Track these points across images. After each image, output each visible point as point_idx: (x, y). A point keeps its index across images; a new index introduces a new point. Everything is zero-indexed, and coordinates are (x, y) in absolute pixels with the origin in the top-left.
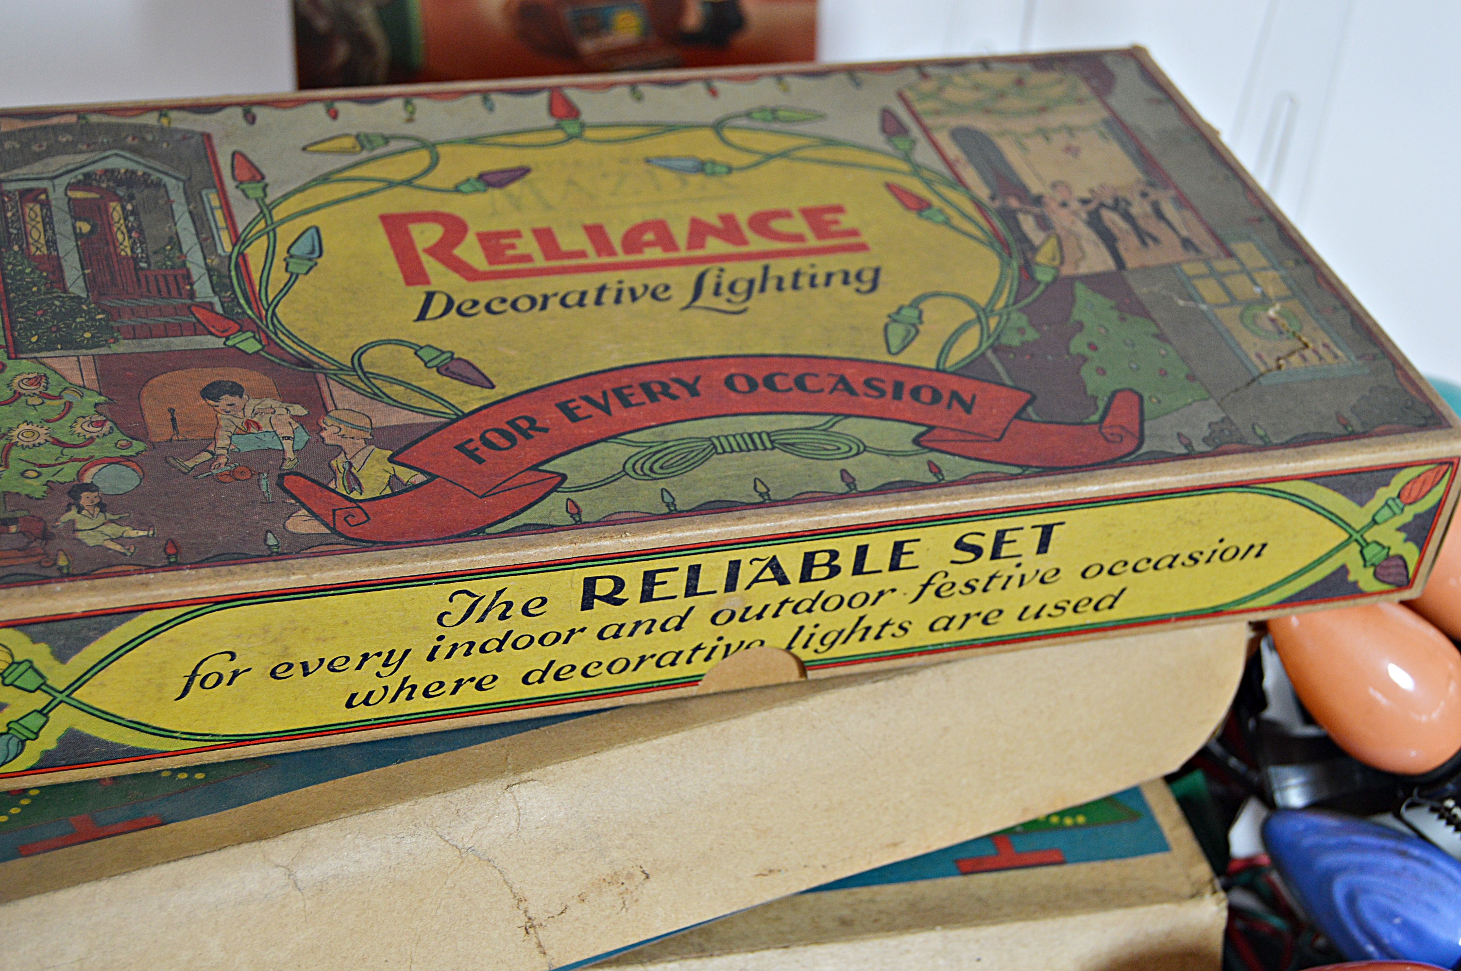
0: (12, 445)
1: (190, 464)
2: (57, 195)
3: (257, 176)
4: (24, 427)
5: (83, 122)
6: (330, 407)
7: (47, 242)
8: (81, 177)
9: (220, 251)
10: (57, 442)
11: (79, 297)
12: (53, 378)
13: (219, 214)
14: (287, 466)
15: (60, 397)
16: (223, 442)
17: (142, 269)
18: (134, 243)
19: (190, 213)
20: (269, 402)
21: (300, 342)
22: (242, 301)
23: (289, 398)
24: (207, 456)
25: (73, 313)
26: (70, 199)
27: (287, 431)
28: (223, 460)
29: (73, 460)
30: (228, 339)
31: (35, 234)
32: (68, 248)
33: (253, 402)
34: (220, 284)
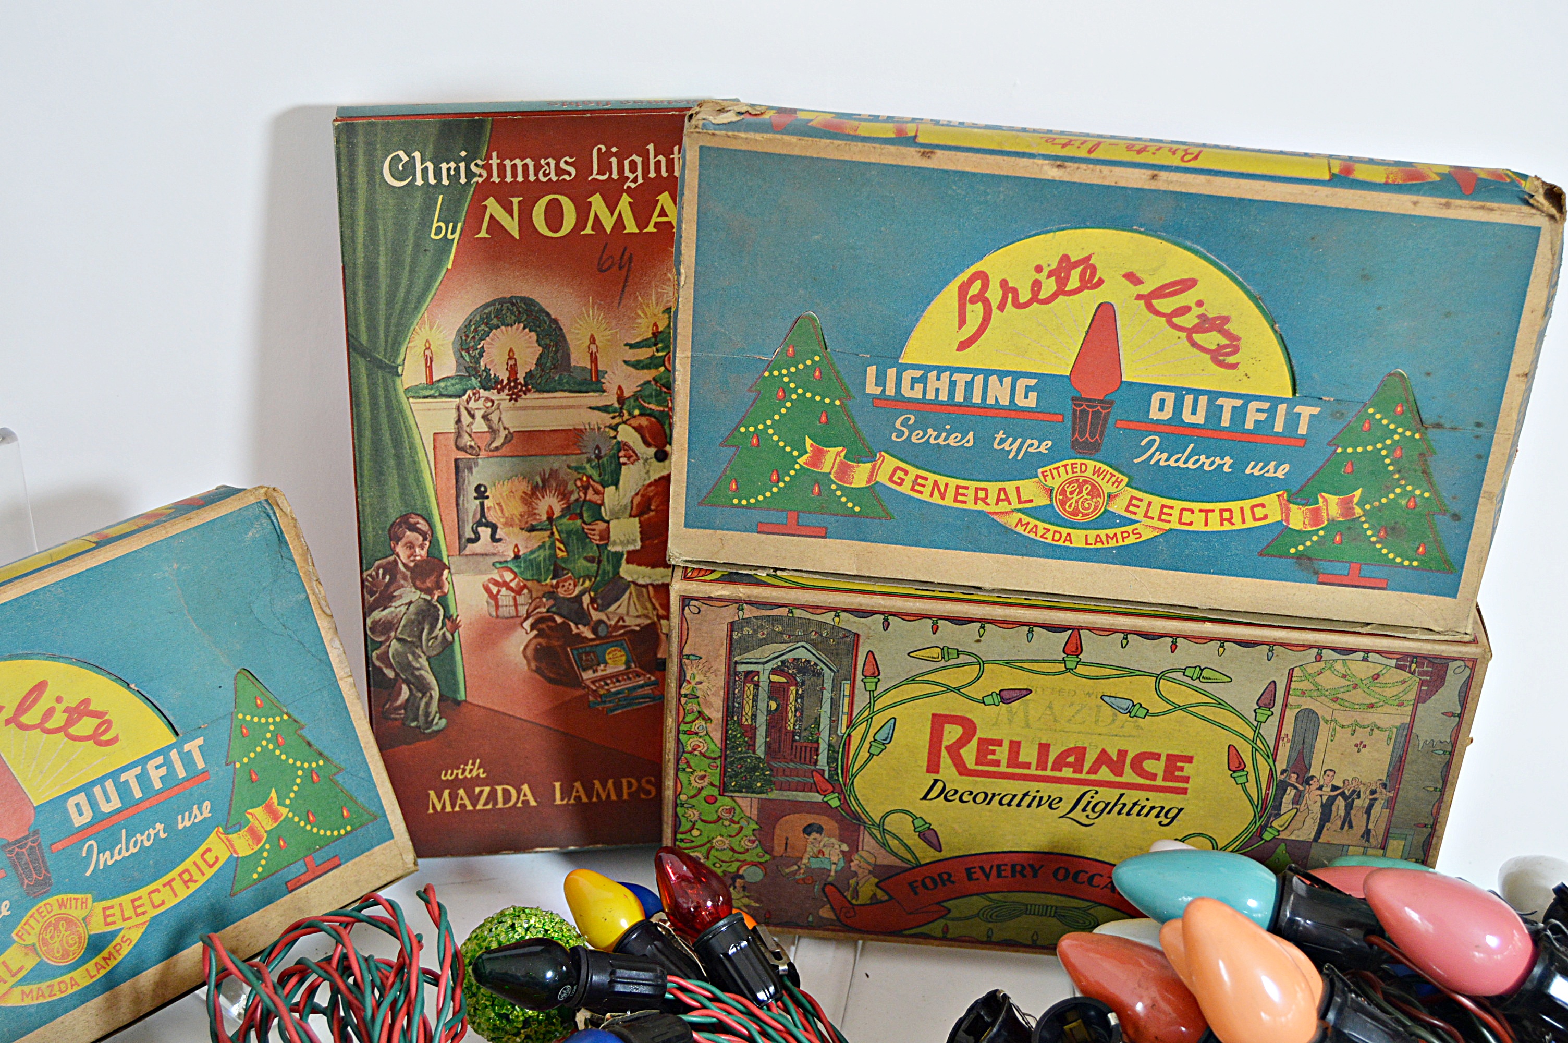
0: (713, 847)
1: (787, 871)
2: (764, 679)
3: (876, 673)
4: (719, 838)
5: (790, 615)
6: (860, 848)
7: (752, 715)
8: (780, 664)
9: (839, 732)
10: (732, 849)
11: (760, 758)
12: (738, 810)
13: (847, 700)
14: (830, 879)
15: (738, 823)
16: (805, 861)
17: (796, 741)
18: (796, 721)
19: (832, 698)
20: (833, 840)
21: (859, 804)
22: (840, 772)
23: (842, 840)
24: (796, 867)
25: (755, 769)
26: (771, 681)
27: (835, 859)
28: (802, 871)
29: (738, 860)
30: (825, 796)
31: (747, 710)
32: (762, 719)
33: (826, 839)
34: (832, 759)
